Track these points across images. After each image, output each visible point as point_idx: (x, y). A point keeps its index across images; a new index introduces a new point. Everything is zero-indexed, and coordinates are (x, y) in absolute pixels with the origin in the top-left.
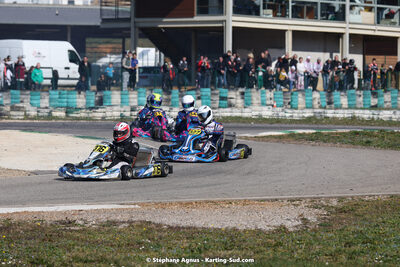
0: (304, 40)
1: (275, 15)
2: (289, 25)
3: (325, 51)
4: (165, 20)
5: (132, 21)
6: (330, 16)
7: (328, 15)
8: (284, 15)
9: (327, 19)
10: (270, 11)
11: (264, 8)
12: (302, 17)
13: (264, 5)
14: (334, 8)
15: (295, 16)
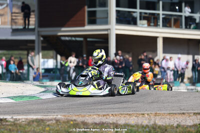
0: (172, 45)
1: (149, 25)
2: (161, 32)
3: (188, 54)
4: (63, 29)
5: (36, 31)
6: (192, 26)
7: (190, 25)
8: (156, 25)
9: (190, 28)
10: (145, 22)
11: (140, 19)
12: (170, 26)
13: (140, 17)
14: (195, 20)
15: (164, 26)
